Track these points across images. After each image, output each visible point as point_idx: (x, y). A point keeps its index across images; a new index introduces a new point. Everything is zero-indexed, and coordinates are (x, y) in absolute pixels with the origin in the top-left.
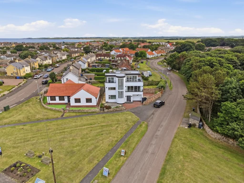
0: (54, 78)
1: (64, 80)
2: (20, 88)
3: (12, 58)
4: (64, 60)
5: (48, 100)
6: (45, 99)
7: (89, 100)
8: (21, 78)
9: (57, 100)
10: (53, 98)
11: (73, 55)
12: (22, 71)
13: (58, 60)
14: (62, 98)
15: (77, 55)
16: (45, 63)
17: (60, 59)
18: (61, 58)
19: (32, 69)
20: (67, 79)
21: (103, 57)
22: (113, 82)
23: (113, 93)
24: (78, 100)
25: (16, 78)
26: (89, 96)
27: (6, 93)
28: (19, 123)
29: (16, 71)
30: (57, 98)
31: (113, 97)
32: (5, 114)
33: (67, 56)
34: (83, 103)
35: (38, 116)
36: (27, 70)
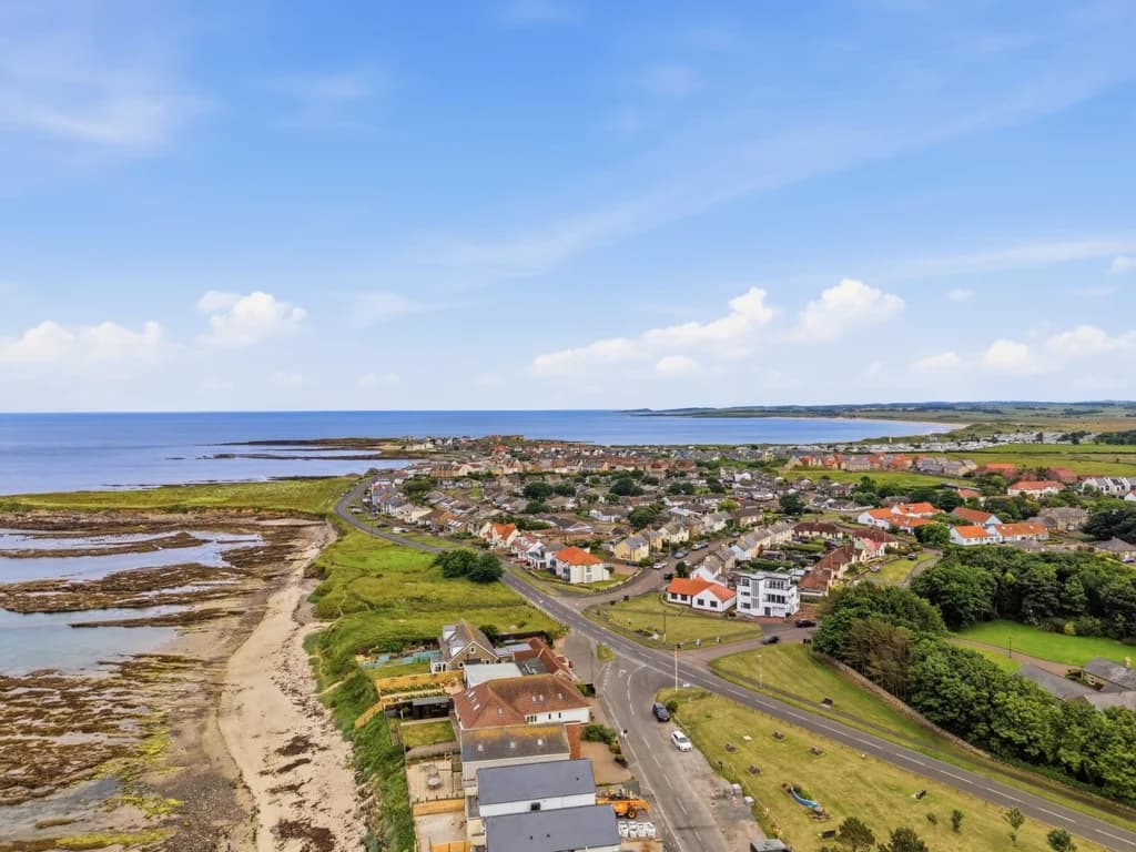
0: (683, 572)
1: (693, 576)
2: (635, 580)
3: (613, 518)
4: (714, 534)
5: (669, 596)
6: (665, 596)
7: (714, 604)
8: (634, 565)
9: (679, 600)
10: (674, 596)
11: (742, 520)
12: (637, 552)
13: (703, 533)
14: (684, 597)
15: (755, 520)
16: (675, 539)
17: (708, 530)
18: (711, 528)
19: (652, 550)
20: (698, 576)
21: (818, 533)
22: (748, 585)
23: (748, 600)
24: (701, 602)
25: (628, 564)
26: (715, 599)
27: (620, 583)
28: (640, 612)
29: (628, 552)
30: (679, 596)
31: (747, 606)
32: (625, 603)
33: (727, 522)
34: (707, 606)
35: (656, 610)
36: (643, 552)
